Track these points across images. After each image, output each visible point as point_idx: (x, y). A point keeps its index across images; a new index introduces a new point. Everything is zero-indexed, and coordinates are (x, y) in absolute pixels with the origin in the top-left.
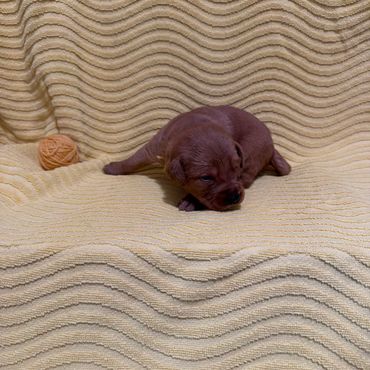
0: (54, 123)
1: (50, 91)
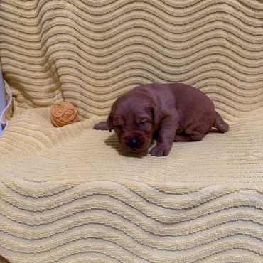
0: (60, 94)
1: (58, 71)
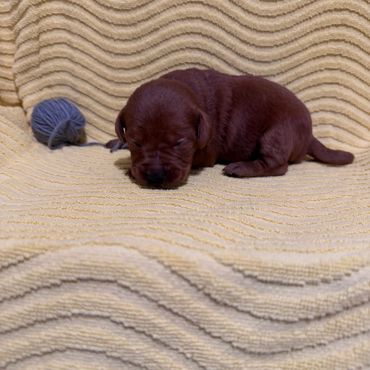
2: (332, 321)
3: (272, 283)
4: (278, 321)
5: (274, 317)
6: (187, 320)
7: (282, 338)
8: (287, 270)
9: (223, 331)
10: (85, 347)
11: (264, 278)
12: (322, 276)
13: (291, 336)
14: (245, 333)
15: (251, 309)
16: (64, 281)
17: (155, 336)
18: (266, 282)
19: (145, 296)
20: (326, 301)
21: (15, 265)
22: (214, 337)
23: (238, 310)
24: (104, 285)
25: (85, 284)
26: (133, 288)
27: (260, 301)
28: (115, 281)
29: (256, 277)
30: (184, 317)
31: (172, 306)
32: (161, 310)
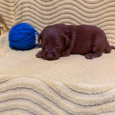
2: (100, 107)
3: (80, 93)
4: (82, 105)
5: (81, 104)
6: (53, 103)
7: (83, 111)
8: (85, 89)
9: (64, 107)
10: (22, 108)
11: (78, 91)
12: (96, 92)
13: (86, 110)
14: (71, 108)
15: (73, 101)
16: (17, 88)
17: (43, 107)
18: (78, 92)
19: (41, 94)
20: (98, 100)
21: (4, 82)
22: (62, 109)
23: (69, 101)
24: (29, 90)
25: (23, 89)
26: (37, 91)
27: (76, 99)
28: (32, 89)
29: (75, 91)
30: (53, 102)
31: (49, 98)
32: (45, 99)
